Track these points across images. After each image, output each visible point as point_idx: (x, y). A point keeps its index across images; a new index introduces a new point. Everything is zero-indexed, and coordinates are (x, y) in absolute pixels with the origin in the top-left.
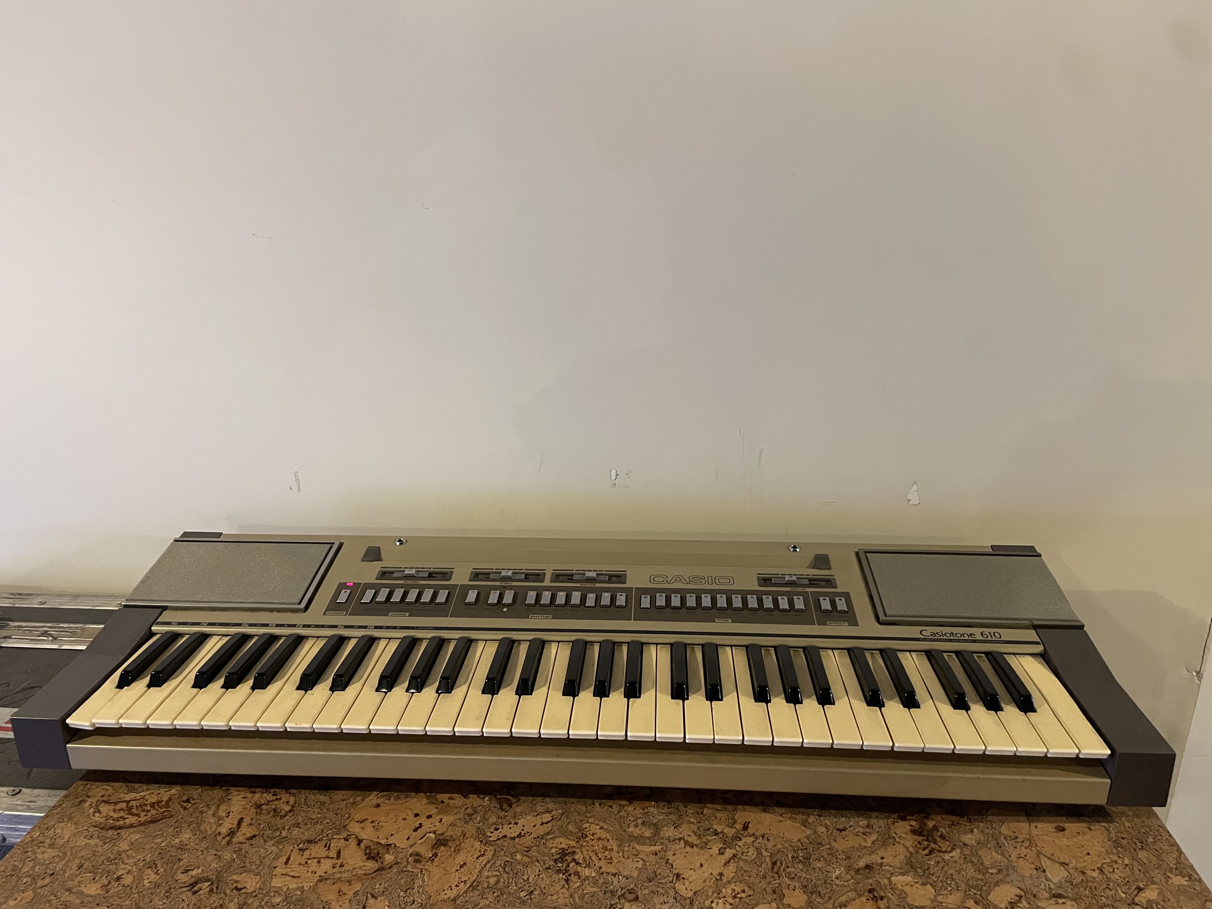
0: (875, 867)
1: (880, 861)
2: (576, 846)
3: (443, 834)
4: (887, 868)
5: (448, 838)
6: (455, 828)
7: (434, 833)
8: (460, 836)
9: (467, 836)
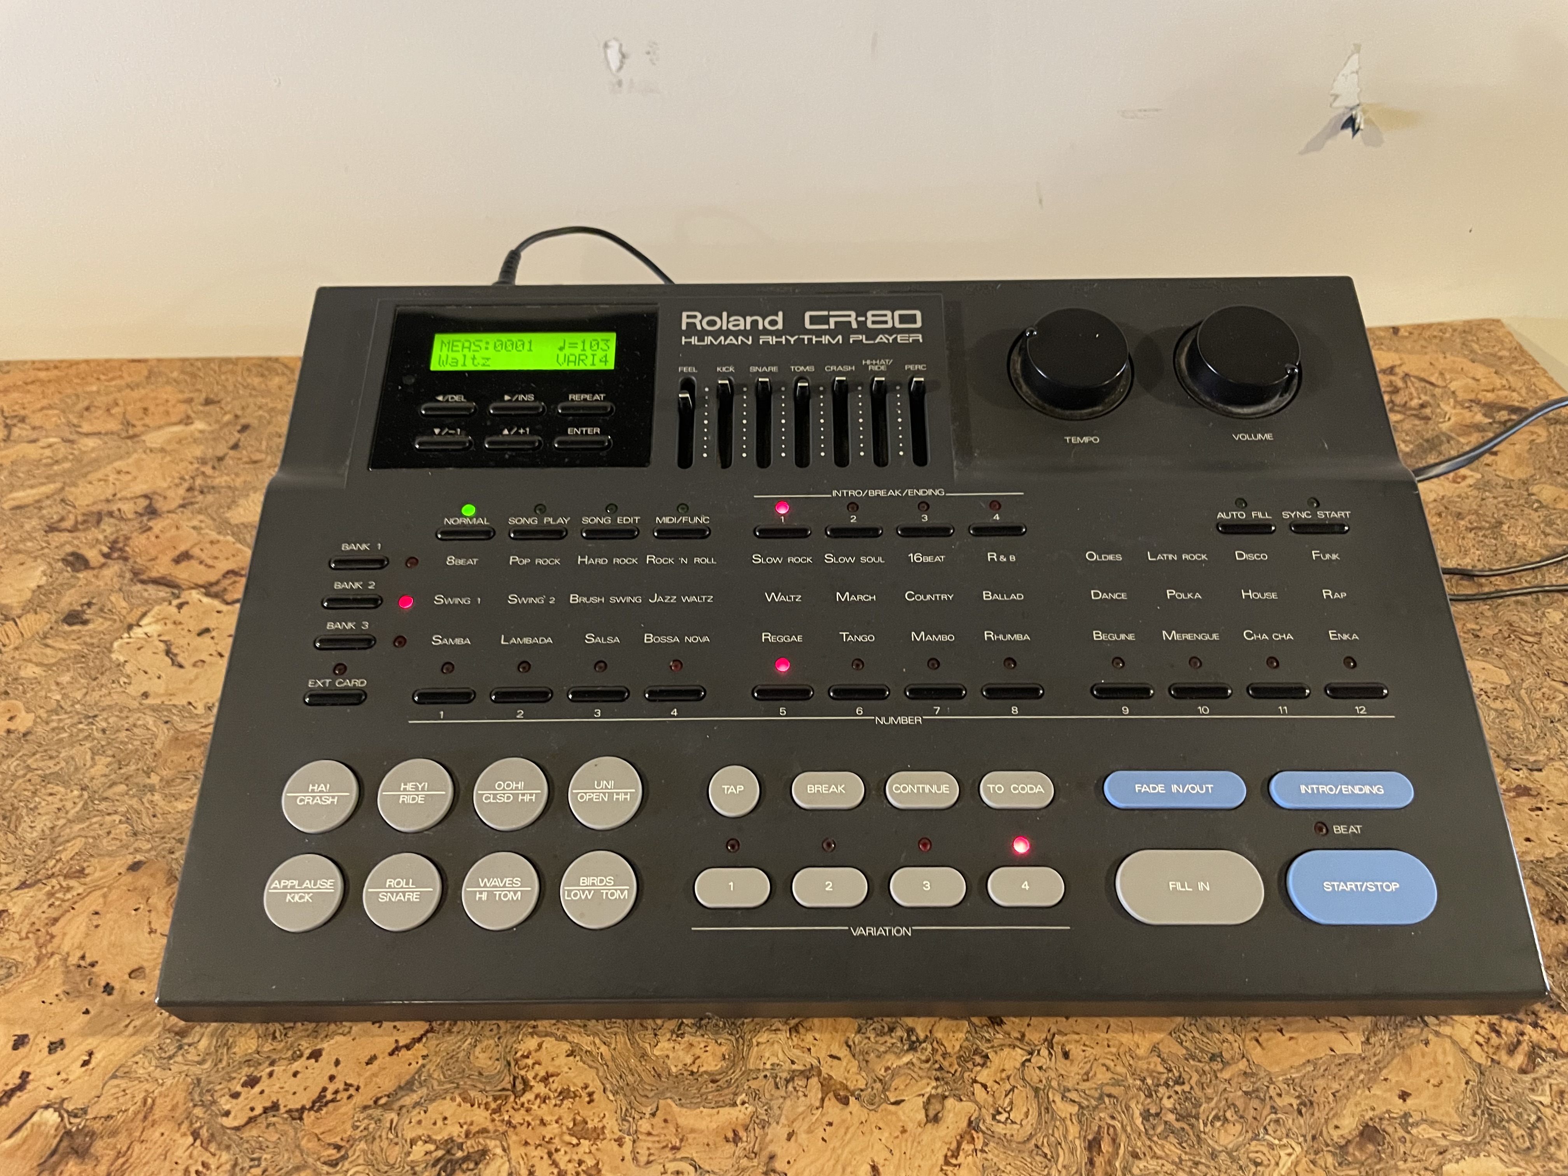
0: (1390, 1130)
1: (1398, 1107)
2: (491, 1128)
3: (85, 1111)
4: (1423, 1132)
5: (97, 1126)
6: (123, 1083)
7: (58, 1106)
8: (136, 1114)
9: (157, 1114)
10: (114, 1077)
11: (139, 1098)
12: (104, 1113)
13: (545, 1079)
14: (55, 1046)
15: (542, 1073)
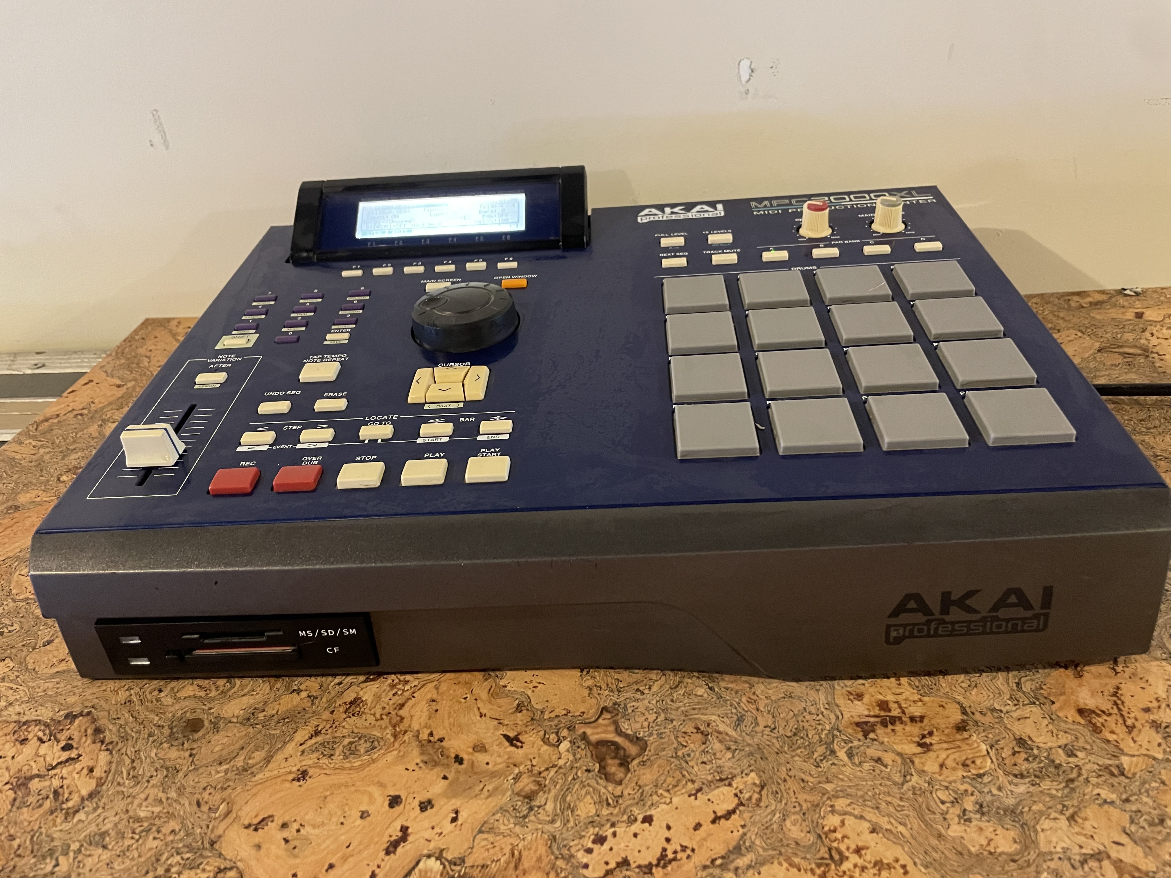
7: (438, 855)
10: (480, 832)
11: (507, 850)
12: (480, 862)
13: (858, 851)
14: (425, 806)
15: (853, 847)
